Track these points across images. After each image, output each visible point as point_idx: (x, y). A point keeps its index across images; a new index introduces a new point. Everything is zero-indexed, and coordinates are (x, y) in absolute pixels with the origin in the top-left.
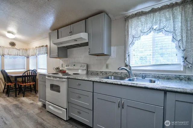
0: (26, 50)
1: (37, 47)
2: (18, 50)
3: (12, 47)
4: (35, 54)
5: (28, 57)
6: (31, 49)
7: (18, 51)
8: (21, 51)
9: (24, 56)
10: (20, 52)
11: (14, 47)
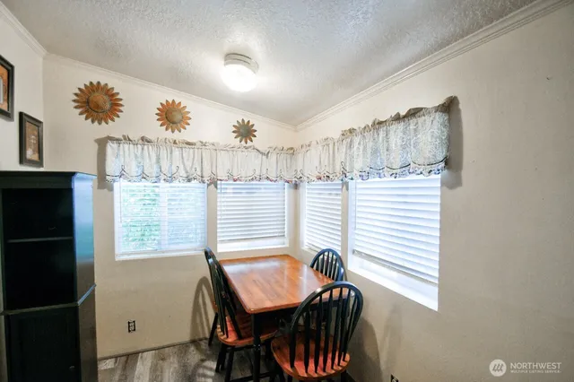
0: (292, 152)
1: (351, 131)
2: (262, 153)
3: (243, 142)
4: (338, 168)
5: (296, 186)
6: (314, 143)
7: (264, 157)
8: (273, 157)
9: (281, 182)
10: (271, 165)
11: (249, 143)
